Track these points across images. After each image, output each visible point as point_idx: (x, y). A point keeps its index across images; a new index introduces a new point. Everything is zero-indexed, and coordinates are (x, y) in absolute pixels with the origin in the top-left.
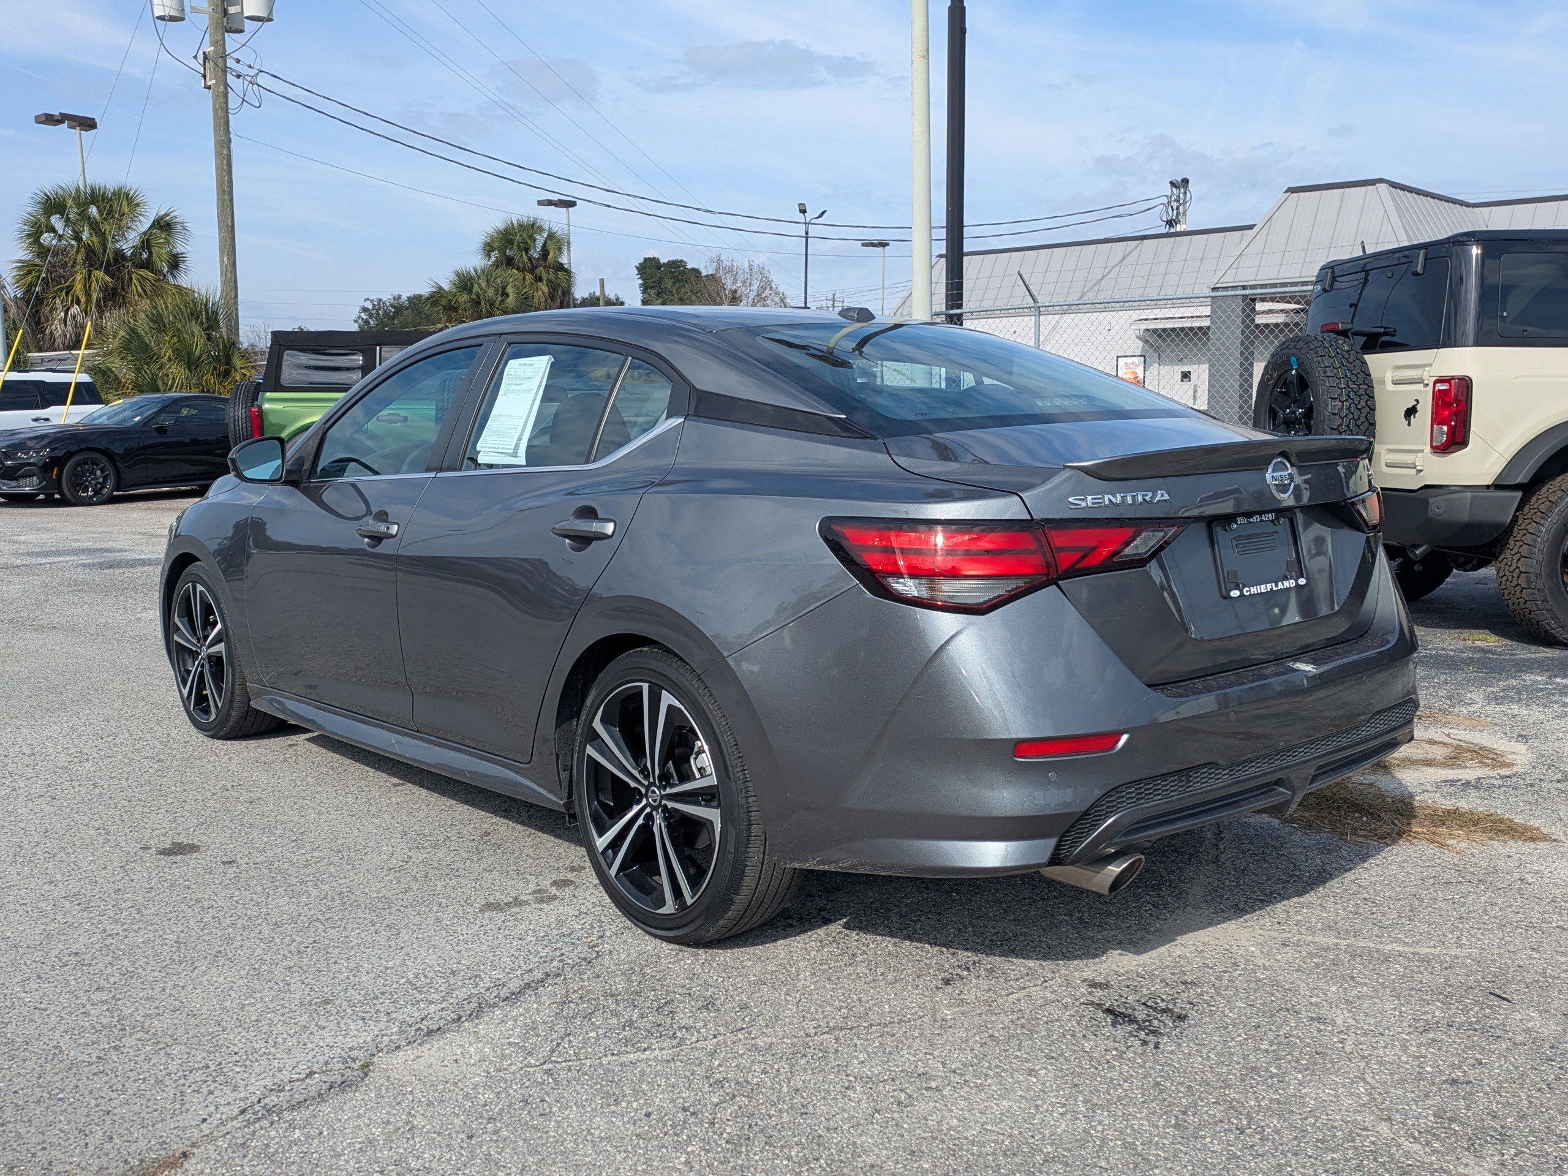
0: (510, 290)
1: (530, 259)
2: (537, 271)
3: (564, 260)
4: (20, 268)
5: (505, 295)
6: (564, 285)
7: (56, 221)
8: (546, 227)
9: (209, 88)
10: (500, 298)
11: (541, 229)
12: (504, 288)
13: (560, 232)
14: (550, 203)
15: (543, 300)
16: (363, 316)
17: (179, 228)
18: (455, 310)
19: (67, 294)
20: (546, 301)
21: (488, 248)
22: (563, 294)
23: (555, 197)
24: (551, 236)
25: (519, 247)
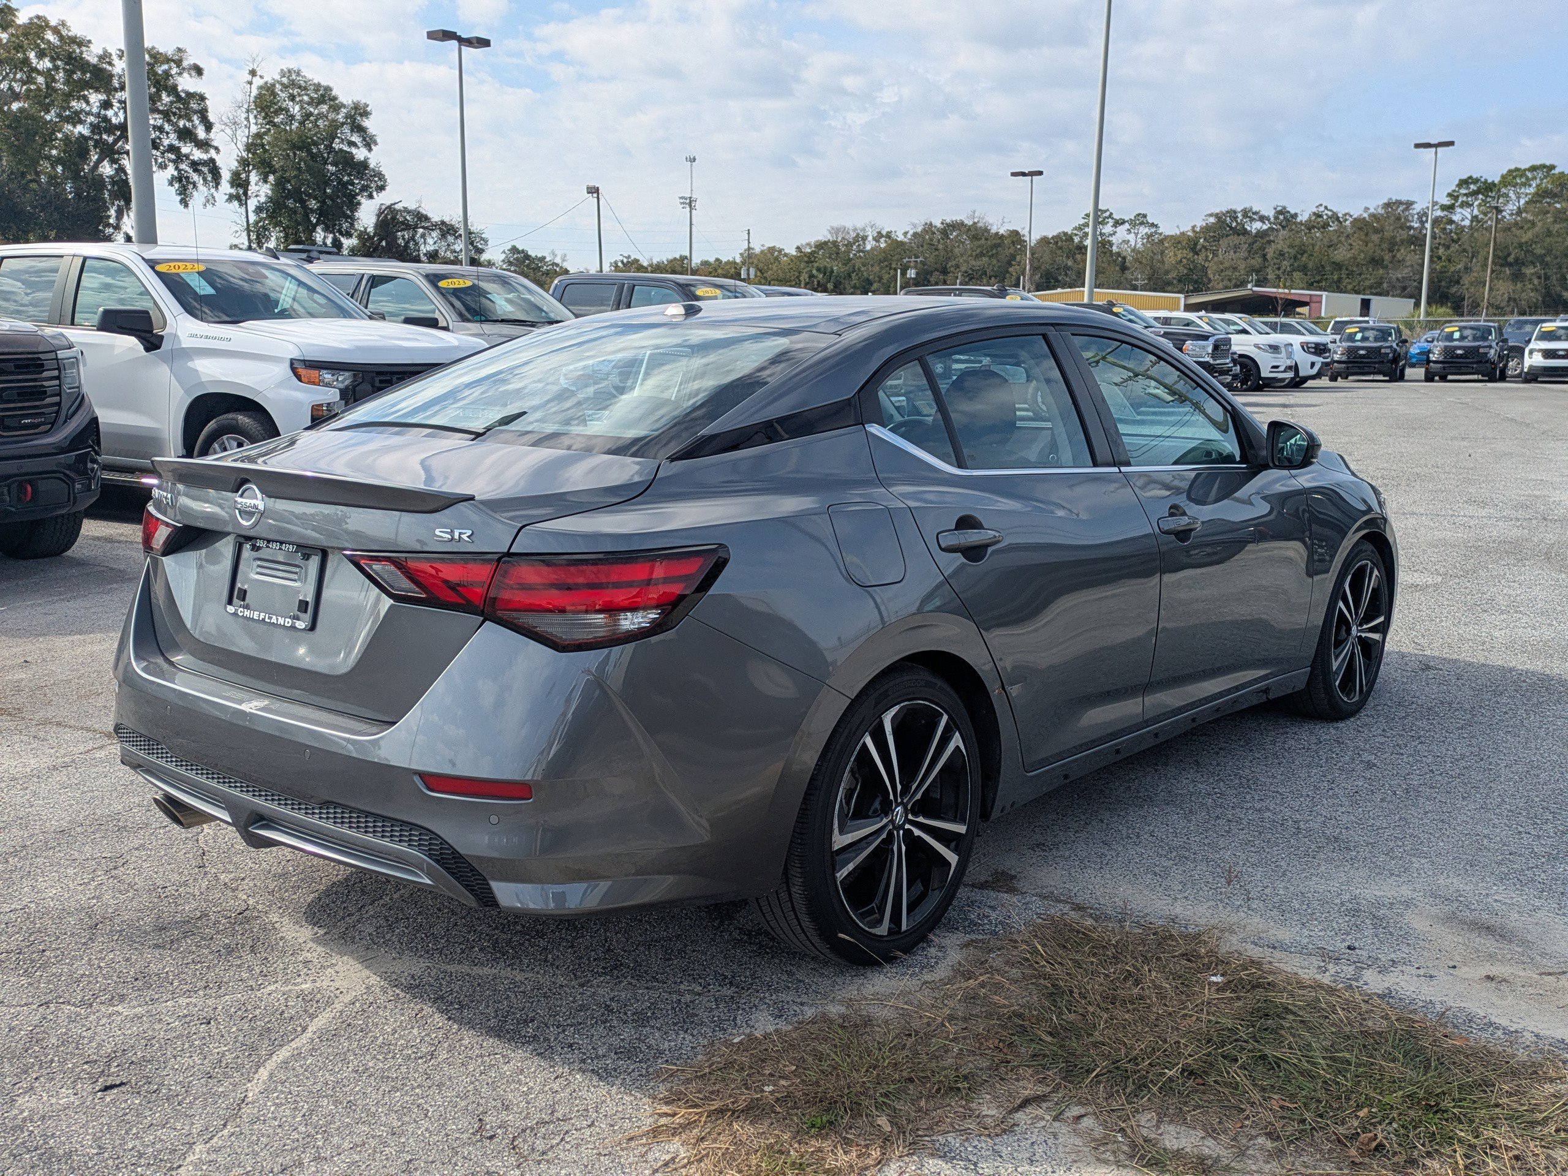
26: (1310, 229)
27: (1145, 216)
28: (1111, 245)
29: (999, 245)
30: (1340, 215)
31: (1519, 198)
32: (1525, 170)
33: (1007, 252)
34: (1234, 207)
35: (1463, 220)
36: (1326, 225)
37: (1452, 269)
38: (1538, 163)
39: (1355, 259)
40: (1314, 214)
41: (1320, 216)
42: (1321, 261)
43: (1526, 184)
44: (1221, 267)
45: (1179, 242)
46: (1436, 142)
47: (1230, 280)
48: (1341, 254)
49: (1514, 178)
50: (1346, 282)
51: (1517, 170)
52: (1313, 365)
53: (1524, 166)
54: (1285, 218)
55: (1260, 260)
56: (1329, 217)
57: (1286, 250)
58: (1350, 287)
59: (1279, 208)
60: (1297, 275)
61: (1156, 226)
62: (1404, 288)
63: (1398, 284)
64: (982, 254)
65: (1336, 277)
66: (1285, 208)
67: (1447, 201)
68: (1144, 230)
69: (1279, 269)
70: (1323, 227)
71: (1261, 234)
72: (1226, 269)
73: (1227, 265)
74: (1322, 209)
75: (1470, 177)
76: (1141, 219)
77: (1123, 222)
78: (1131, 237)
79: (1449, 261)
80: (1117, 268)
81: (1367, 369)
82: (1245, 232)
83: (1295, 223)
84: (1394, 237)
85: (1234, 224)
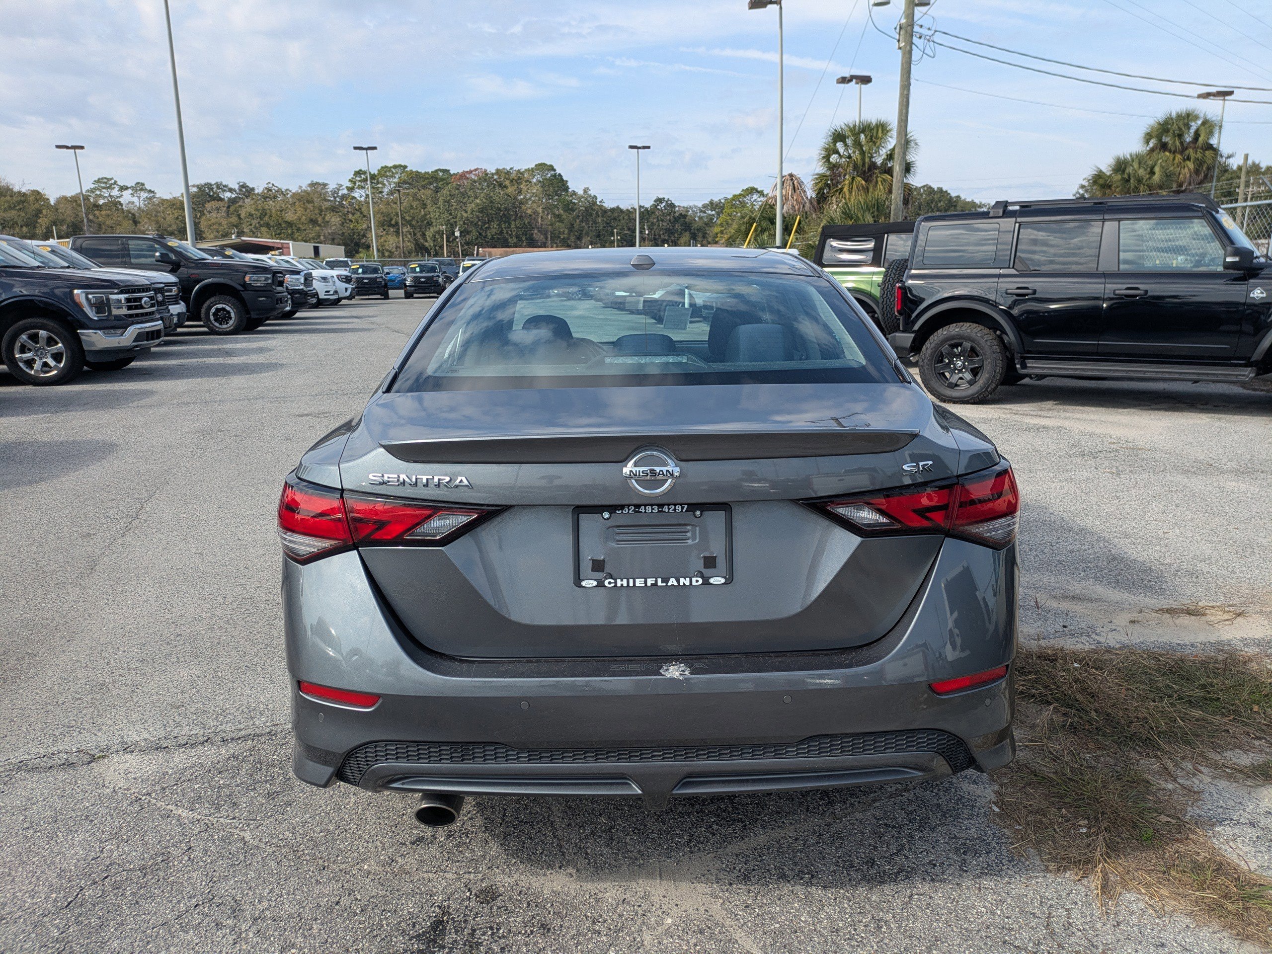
0: (1157, 169)
1: (1182, 143)
2: (1187, 152)
3: (1214, 141)
4: (817, 179)
5: (1152, 173)
6: (1209, 162)
7: (840, 146)
8: (1202, 115)
9: (900, 48)
10: (1147, 176)
11: (1197, 117)
12: (1152, 168)
13: (1214, 119)
14: (1207, 95)
15: (1188, 175)
16: (1081, 191)
17: (912, 144)
18: (1110, 187)
19: (840, 194)
20: (1191, 176)
21: (1148, 137)
22: (1208, 169)
23: (1213, 90)
24: (1205, 122)
25: (1174, 134)
26: (265, 199)
27: (143, 184)
28: (121, 205)
29: (23, 202)
30: (283, 190)
31: (390, 184)
32: (391, 167)
33: (33, 207)
34: (209, 181)
35: (361, 197)
36: (275, 197)
37: (360, 228)
38: (397, 163)
39: (300, 219)
40: (266, 188)
41: (270, 190)
42: (278, 220)
43: (393, 176)
44: (210, 223)
45: (174, 204)
46: (366, 146)
47: (218, 232)
48: (290, 216)
49: (386, 172)
50: (296, 235)
51: (386, 167)
52: (346, 289)
53: (390, 165)
54: (246, 191)
55: (236, 219)
56: (276, 192)
57: (253, 212)
58: (300, 238)
59: (241, 184)
60: (264, 229)
61: (153, 192)
62: (333, 239)
63: (330, 237)
64: (10, 208)
65: (289, 231)
66: (245, 184)
67: (350, 185)
68: (144, 195)
69: (251, 225)
70: (274, 198)
71: (232, 201)
72: (214, 224)
73: (213, 221)
74: (270, 185)
75: (361, 170)
76: (139, 187)
77: (126, 188)
78: (135, 199)
79: (357, 222)
80: (131, 222)
81: (370, 292)
82: (221, 200)
83: (254, 194)
84: (321, 206)
85: (212, 193)
